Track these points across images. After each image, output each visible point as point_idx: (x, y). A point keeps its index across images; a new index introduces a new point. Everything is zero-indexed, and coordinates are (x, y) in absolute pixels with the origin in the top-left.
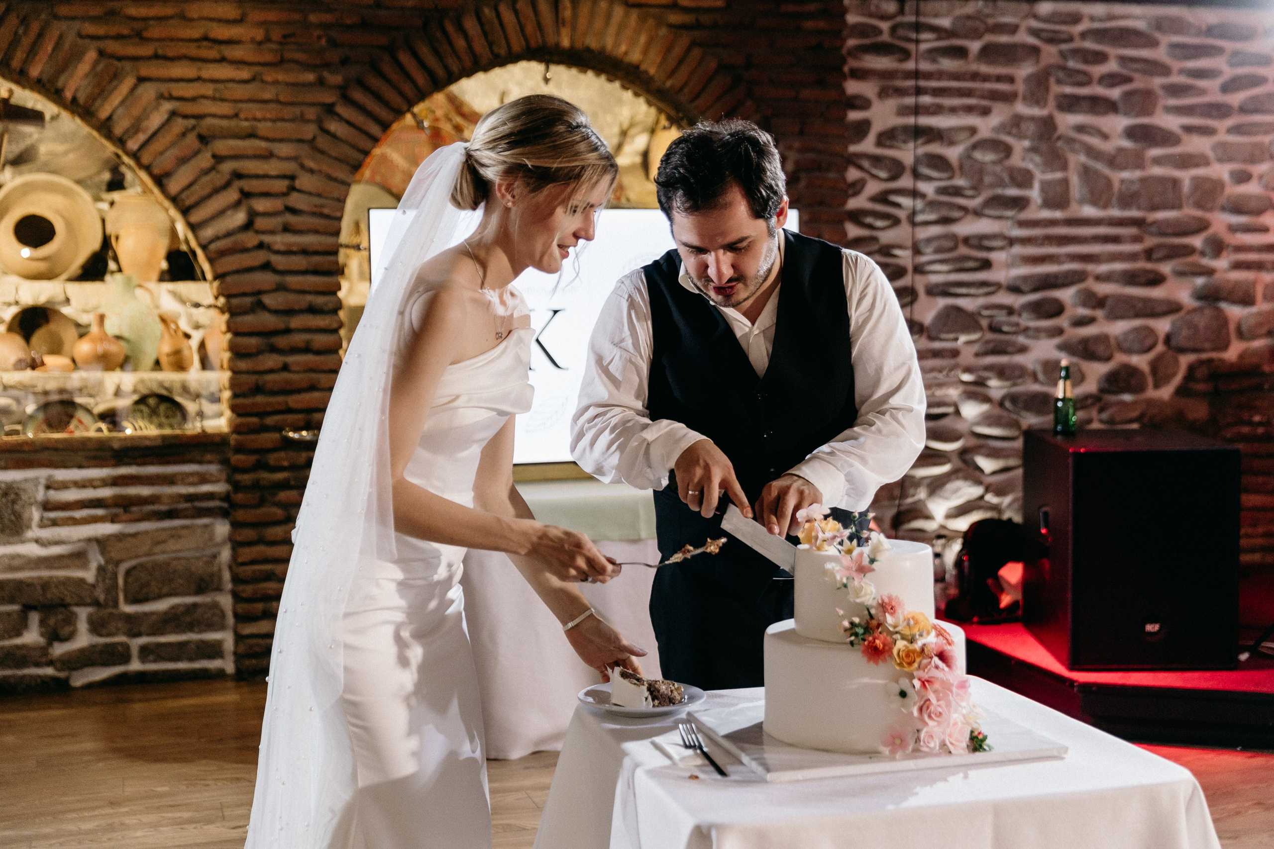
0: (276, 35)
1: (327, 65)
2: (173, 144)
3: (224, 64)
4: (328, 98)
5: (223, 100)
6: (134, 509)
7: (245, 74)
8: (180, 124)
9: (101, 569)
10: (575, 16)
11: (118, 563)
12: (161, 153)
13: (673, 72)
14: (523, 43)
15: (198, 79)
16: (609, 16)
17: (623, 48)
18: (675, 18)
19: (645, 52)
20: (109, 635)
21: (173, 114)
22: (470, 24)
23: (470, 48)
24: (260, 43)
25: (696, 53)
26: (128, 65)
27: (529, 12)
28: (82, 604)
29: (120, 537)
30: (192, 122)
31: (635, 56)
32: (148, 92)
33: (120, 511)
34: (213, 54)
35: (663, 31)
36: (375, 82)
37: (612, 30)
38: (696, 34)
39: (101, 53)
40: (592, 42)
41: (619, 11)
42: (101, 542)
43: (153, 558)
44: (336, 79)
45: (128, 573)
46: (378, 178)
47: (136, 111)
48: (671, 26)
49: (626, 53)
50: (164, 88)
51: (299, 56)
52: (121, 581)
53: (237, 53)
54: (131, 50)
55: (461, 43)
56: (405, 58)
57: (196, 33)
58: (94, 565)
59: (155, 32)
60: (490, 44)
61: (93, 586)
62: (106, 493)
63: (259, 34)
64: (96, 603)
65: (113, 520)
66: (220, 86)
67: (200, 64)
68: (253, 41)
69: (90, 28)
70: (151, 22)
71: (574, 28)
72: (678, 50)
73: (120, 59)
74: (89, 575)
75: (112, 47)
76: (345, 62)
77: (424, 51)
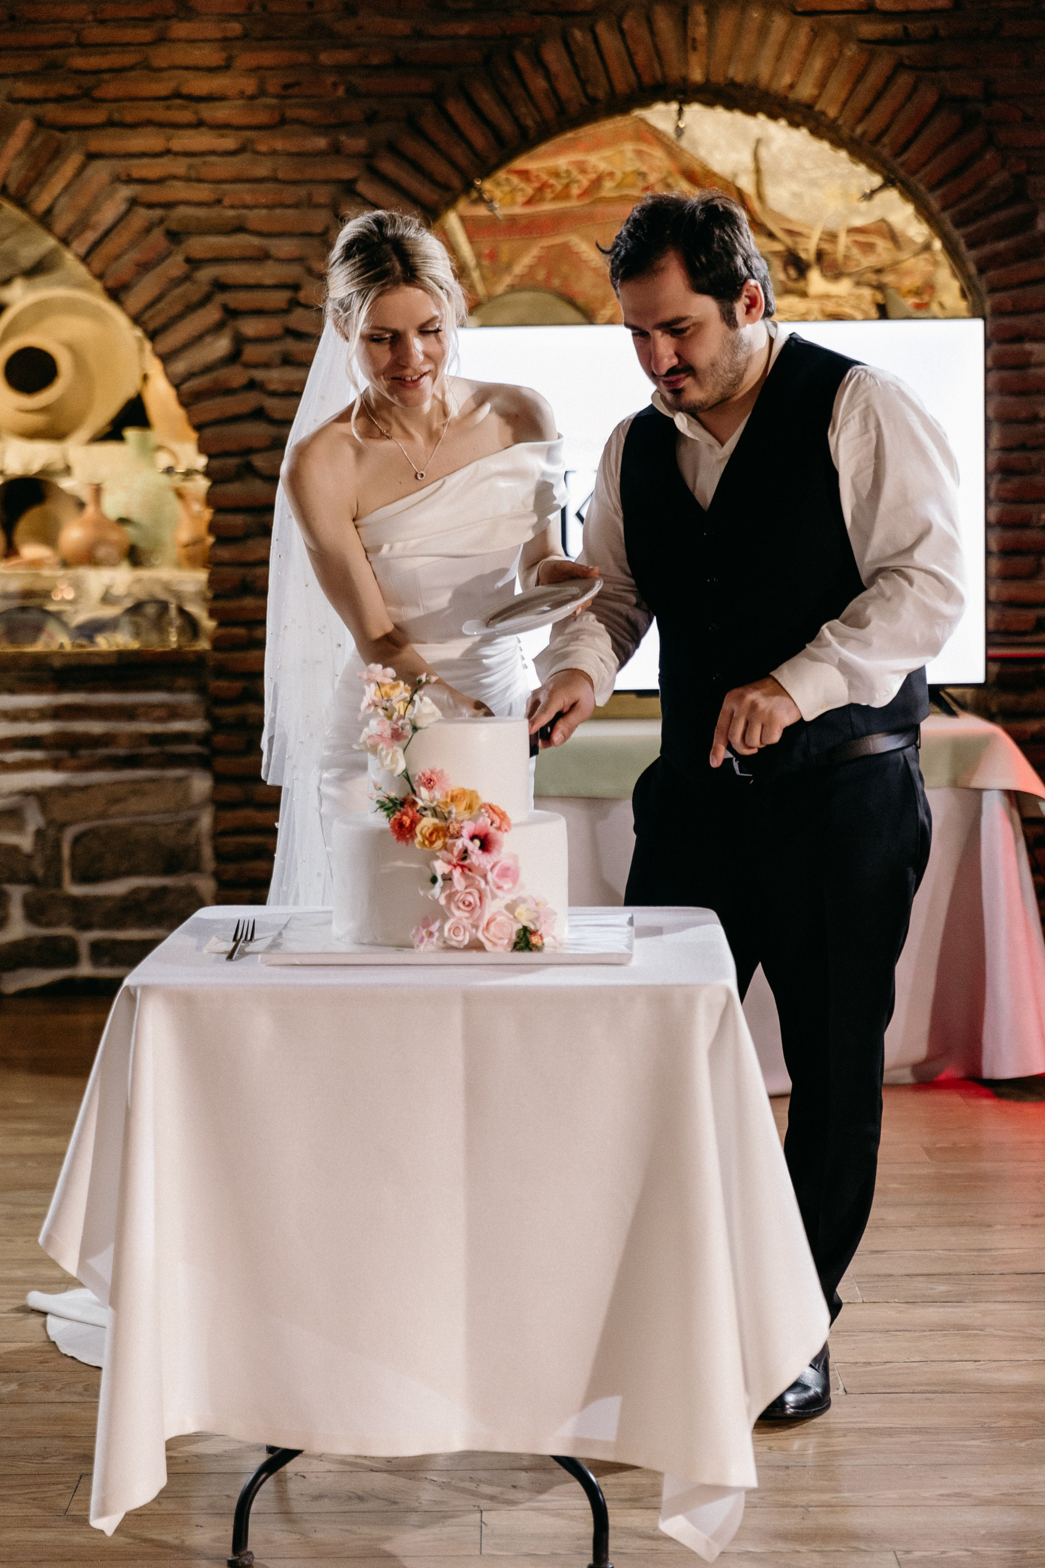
0: (273, 86)
1: (344, 125)
2: (133, 244)
3: (203, 129)
4: (346, 172)
5: (200, 181)
6: (84, 752)
7: (229, 143)
8: (142, 215)
9: (39, 834)
10: (711, 35)
11: (62, 826)
12: (117, 257)
13: (868, 111)
14: (632, 77)
15: (167, 152)
16: (763, 31)
17: (787, 79)
18: (868, 29)
19: (822, 85)
20: (49, 925)
21: (133, 202)
22: (553, 55)
23: (553, 90)
24: (252, 98)
25: (904, 80)
26: (73, 137)
27: (643, 32)
28: (14, 880)
29: (64, 791)
30: (158, 213)
31: (806, 91)
32: (100, 172)
33: (63, 754)
34: (186, 116)
35: (851, 50)
36: (413, 147)
37: (769, 52)
38: (904, 50)
39: (40, 123)
40: (737, 73)
41: (779, 23)
42: (42, 796)
43: (110, 822)
44: (356, 144)
45: (77, 840)
46: (556, 282)
47: (83, 201)
48: (862, 41)
49: (792, 86)
50: (119, 166)
51: (306, 114)
52: (66, 851)
53: (220, 113)
54: (78, 116)
55: (539, 84)
56: (456, 109)
57: (163, 88)
58: (31, 828)
59: (111, 90)
60: (583, 83)
61: (30, 857)
62: (44, 728)
63: (249, 85)
64: (32, 880)
65: (56, 765)
66: (196, 161)
67: (170, 131)
68: (242, 94)
69: (24, 89)
70: (106, 76)
71: (710, 53)
72: (873, 78)
73: (65, 128)
74: (25, 842)
75: (53, 112)
76: (371, 119)
77: (485, 98)
